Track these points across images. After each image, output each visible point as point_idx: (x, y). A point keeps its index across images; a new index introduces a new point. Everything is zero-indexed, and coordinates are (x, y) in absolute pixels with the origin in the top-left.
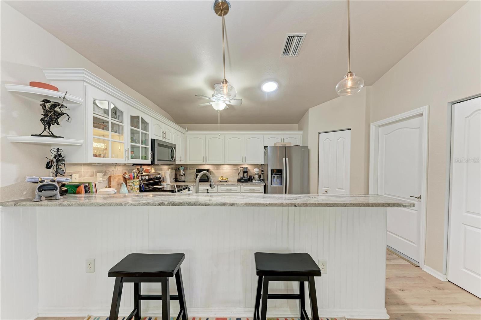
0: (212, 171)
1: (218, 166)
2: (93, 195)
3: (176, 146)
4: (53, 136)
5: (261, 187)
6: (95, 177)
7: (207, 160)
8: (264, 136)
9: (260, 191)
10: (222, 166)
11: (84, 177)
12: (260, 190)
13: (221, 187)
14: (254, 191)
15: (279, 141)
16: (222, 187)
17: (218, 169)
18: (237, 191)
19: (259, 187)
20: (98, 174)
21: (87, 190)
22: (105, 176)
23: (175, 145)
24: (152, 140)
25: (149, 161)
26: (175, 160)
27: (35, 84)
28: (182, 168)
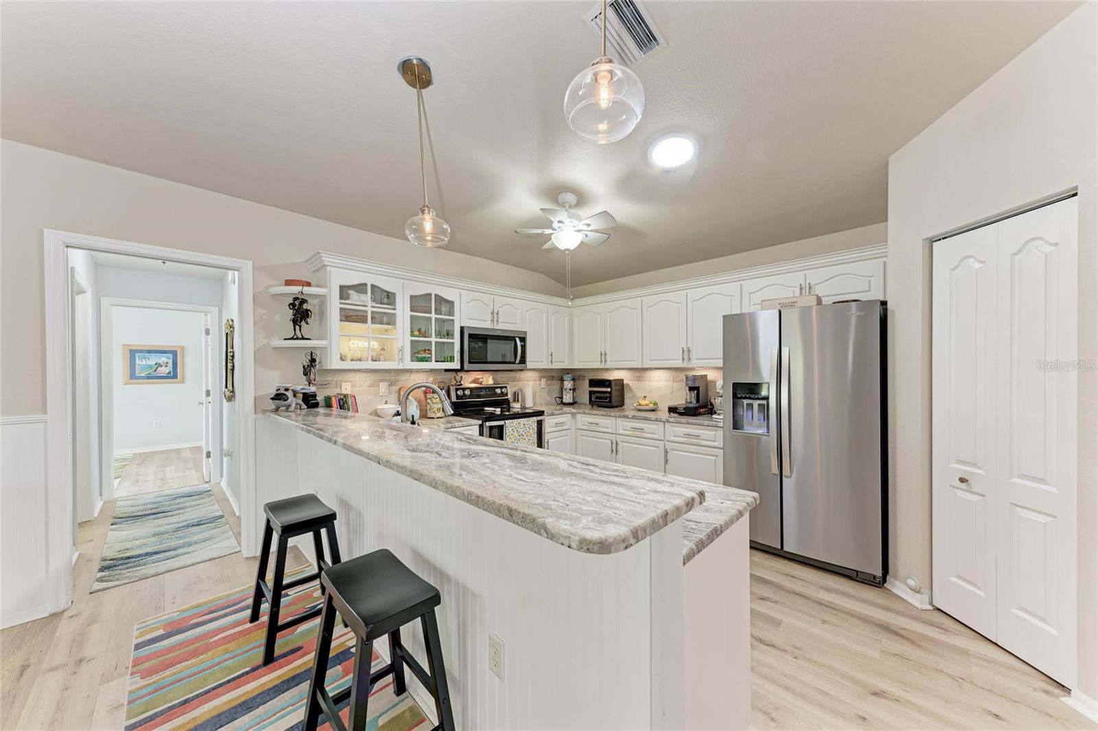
0: (628, 385)
1: (641, 371)
2: (350, 413)
3: (526, 335)
4: (303, 338)
5: (719, 432)
6: (376, 387)
7: (608, 358)
8: (741, 285)
9: (716, 444)
10: (648, 372)
11: (360, 387)
12: (715, 441)
13: (622, 421)
14: (699, 441)
15: (794, 291)
16: (624, 423)
17: (639, 379)
18: (656, 436)
19: (714, 433)
20: (381, 383)
21: (342, 404)
22: (393, 387)
23: (526, 332)
24: (462, 329)
25: (456, 365)
26: (523, 361)
27: (289, 283)
28: (568, 377)
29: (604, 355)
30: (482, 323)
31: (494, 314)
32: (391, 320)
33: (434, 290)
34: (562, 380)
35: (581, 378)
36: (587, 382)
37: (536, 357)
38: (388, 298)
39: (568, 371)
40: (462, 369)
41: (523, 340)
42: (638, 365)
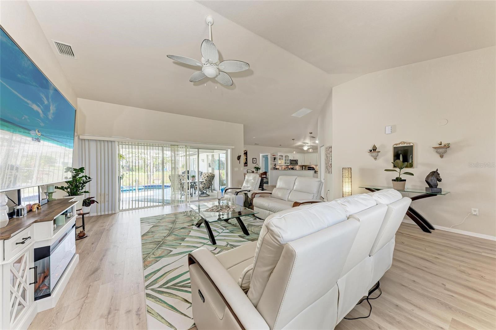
0: (315, 167)
17: (317, 167)
24: (290, 160)
25: (289, 165)
26: (298, 164)
27: (273, 156)
28: (304, 167)
29: (310, 163)
30: (292, 159)
31: (294, 157)
32: (282, 159)
33: (287, 155)
34: (303, 167)
35: (306, 167)
36: (307, 168)
37: (299, 163)
38: (282, 156)
39: (304, 166)
40: (290, 165)
41: (298, 161)
42: (316, 164)
